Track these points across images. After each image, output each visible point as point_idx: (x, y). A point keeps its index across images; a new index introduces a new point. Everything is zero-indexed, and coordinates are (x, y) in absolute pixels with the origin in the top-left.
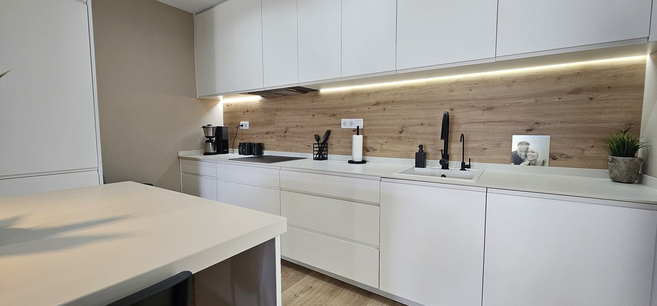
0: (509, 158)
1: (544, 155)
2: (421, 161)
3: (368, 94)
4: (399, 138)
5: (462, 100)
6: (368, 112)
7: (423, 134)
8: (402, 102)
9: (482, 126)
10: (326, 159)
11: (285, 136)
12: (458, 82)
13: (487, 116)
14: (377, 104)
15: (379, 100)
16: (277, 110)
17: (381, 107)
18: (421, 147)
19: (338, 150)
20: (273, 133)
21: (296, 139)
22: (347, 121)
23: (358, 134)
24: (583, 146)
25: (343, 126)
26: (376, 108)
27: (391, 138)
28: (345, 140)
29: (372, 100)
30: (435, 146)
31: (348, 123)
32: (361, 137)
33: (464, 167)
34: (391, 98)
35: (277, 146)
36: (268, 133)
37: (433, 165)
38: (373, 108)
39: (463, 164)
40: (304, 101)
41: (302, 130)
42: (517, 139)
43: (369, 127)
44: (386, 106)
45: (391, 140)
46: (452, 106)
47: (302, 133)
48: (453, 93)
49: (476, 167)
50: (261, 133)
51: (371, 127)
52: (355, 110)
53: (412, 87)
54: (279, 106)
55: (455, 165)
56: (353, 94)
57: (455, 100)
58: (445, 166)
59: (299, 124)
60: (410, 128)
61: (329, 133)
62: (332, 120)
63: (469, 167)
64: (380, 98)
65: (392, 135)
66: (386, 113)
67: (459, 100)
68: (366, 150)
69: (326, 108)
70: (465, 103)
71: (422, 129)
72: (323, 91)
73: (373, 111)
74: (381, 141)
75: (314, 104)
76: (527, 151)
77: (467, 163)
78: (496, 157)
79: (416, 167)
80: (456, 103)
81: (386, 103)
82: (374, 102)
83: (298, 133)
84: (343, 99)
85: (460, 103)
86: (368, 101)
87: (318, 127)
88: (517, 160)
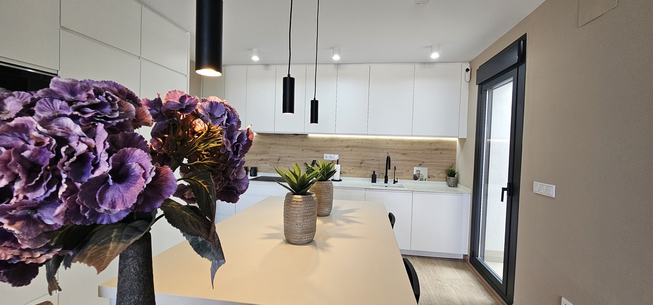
0: (412, 177)
1: (426, 176)
2: (374, 179)
3: (342, 140)
4: (360, 166)
5: (393, 149)
6: (341, 151)
7: (373, 165)
8: (362, 147)
9: (401, 162)
11: (278, 163)
12: (390, 140)
13: (403, 157)
15: (349, 145)
16: (271, 144)
17: (349, 149)
18: (374, 172)
20: (267, 160)
22: (328, 155)
23: (337, 164)
24: (439, 172)
25: (325, 158)
26: (346, 149)
27: (356, 166)
29: (345, 144)
31: (327, 157)
32: (339, 165)
33: (395, 182)
34: (356, 144)
35: (270, 169)
36: (262, 160)
37: (380, 181)
38: (344, 149)
39: (394, 180)
40: (297, 141)
42: (415, 169)
43: (342, 160)
44: (353, 149)
45: (356, 168)
46: (388, 152)
47: (293, 161)
48: (388, 145)
49: (400, 182)
50: (255, 160)
52: (333, 149)
53: (368, 140)
54: (274, 142)
55: (390, 181)
56: (332, 140)
60: (366, 161)
62: (317, 154)
63: (397, 182)
64: (349, 144)
66: (353, 152)
68: (341, 173)
70: (394, 150)
71: (373, 162)
72: (311, 135)
74: (349, 168)
75: (304, 143)
76: (419, 174)
77: (396, 180)
78: (407, 177)
81: (353, 147)
82: (346, 146)
83: (290, 161)
84: (325, 142)
85: (391, 150)
86: (341, 144)
87: (306, 158)
88: (416, 178)
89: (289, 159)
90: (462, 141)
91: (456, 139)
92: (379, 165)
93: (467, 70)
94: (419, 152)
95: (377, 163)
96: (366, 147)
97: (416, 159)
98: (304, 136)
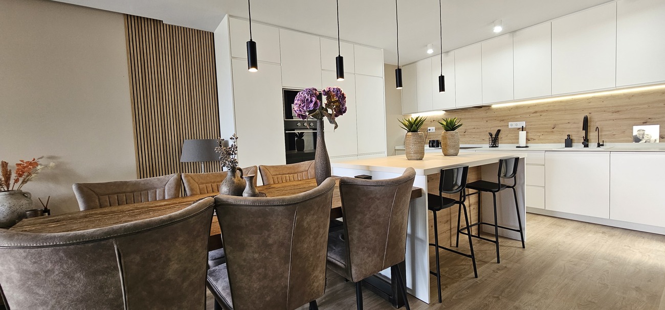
2: (569, 143)
3: (529, 107)
4: (552, 132)
6: (529, 117)
8: (554, 111)
9: (611, 122)
10: (497, 147)
11: (464, 135)
13: (615, 116)
14: (536, 112)
15: (537, 110)
17: (538, 114)
18: (569, 136)
19: (507, 141)
22: (514, 123)
23: (523, 130)
25: (510, 127)
26: (534, 114)
27: (546, 132)
28: (511, 135)
29: (532, 110)
30: (578, 135)
31: (513, 125)
32: (524, 132)
33: (599, 145)
34: (546, 109)
38: (532, 115)
40: (481, 113)
41: (478, 130)
43: (530, 126)
44: (542, 113)
45: (546, 133)
46: (590, 112)
47: (478, 132)
48: (590, 104)
49: (608, 145)
51: (531, 126)
52: (519, 116)
53: (561, 102)
56: (517, 108)
57: (592, 108)
58: (586, 146)
59: (476, 127)
60: (560, 125)
61: (499, 131)
62: (502, 123)
63: (603, 145)
64: (536, 109)
65: (547, 130)
66: (542, 117)
67: (594, 108)
68: (528, 140)
69: (496, 116)
71: (569, 125)
72: (494, 106)
73: (532, 117)
74: (539, 134)
75: (487, 114)
76: (643, 135)
77: (601, 143)
79: (566, 147)
80: (592, 109)
81: (542, 111)
83: (475, 132)
84: (510, 111)
85: (596, 109)
86: (528, 111)
87: (491, 128)
88: (637, 140)
89: (474, 130)
94: (642, 107)
96: (559, 110)
97: (637, 116)
98: (487, 108)
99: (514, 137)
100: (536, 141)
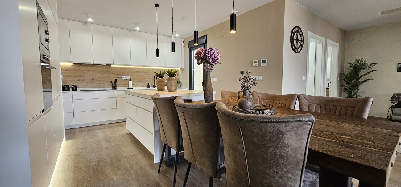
2: (149, 86)
3: (131, 69)
4: (141, 82)
7: (147, 80)
10: (116, 89)
11: (92, 82)
12: (154, 69)
14: (134, 72)
15: (134, 71)
16: (86, 71)
17: (135, 73)
18: (148, 83)
19: (121, 86)
20: (83, 80)
21: (99, 83)
25: (122, 78)
26: (134, 73)
27: (138, 82)
30: (151, 84)
31: (124, 77)
32: (131, 81)
35: (86, 86)
36: (79, 80)
37: (152, 88)
38: (132, 73)
40: (105, 69)
41: (102, 79)
48: (153, 71)
50: (74, 80)
52: (126, 73)
53: (144, 69)
54: (88, 69)
56: (125, 68)
58: (154, 88)
59: (100, 77)
60: (144, 79)
61: (116, 80)
62: (117, 76)
65: (139, 81)
66: (137, 75)
69: (114, 72)
71: (147, 79)
72: (112, 66)
73: (133, 74)
74: (136, 83)
75: (108, 70)
79: (148, 88)
81: (137, 72)
82: (133, 71)
83: (100, 80)
86: (131, 71)
87: (111, 78)
89: (99, 79)
90: (182, 69)
91: (179, 69)
92: (150, 80)
93: (184, 42)
95: (149, 79)
96: (143, 72)
98: (109, 66)
99: (124, 84)
100: (135, 86)
